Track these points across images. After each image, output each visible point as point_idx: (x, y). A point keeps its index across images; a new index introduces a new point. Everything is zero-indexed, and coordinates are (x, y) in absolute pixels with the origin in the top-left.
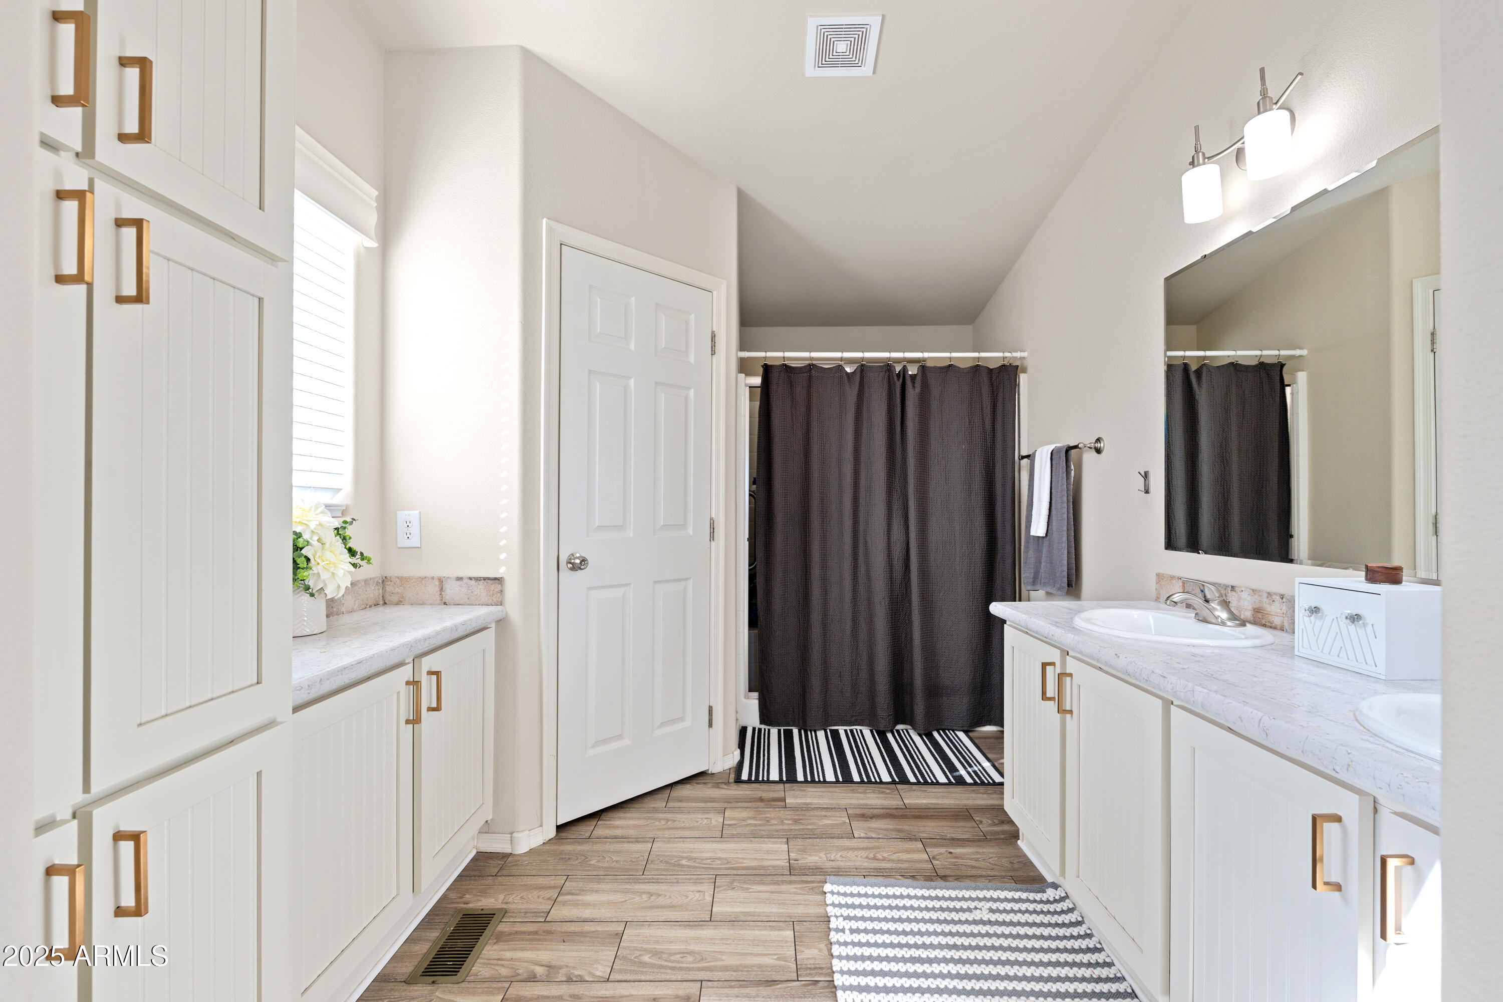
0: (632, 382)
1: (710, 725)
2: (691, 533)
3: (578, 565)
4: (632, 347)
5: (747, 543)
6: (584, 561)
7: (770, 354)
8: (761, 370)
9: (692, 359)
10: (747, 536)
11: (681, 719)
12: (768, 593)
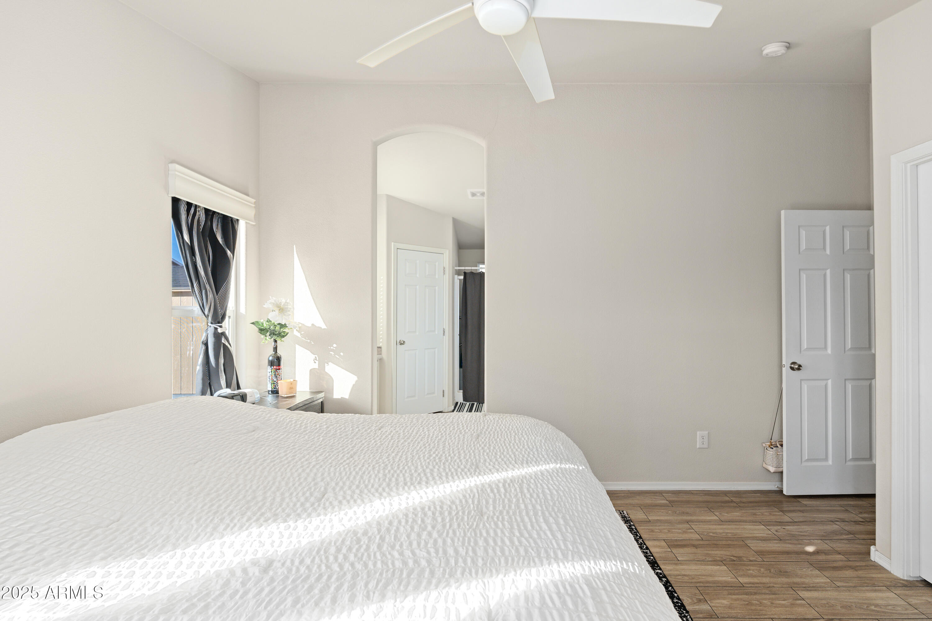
0: (418, 287)
1: (443, 396)
2: (437, 333)
3: (402, 343)
4: (418, 276)
5: (458, 336)
6: (404, 342)
7: (466, 268)
8: (463, 274)
9: (437, 277)
10: (458, 333)
11: (434, 393)
12: (466, 354)
